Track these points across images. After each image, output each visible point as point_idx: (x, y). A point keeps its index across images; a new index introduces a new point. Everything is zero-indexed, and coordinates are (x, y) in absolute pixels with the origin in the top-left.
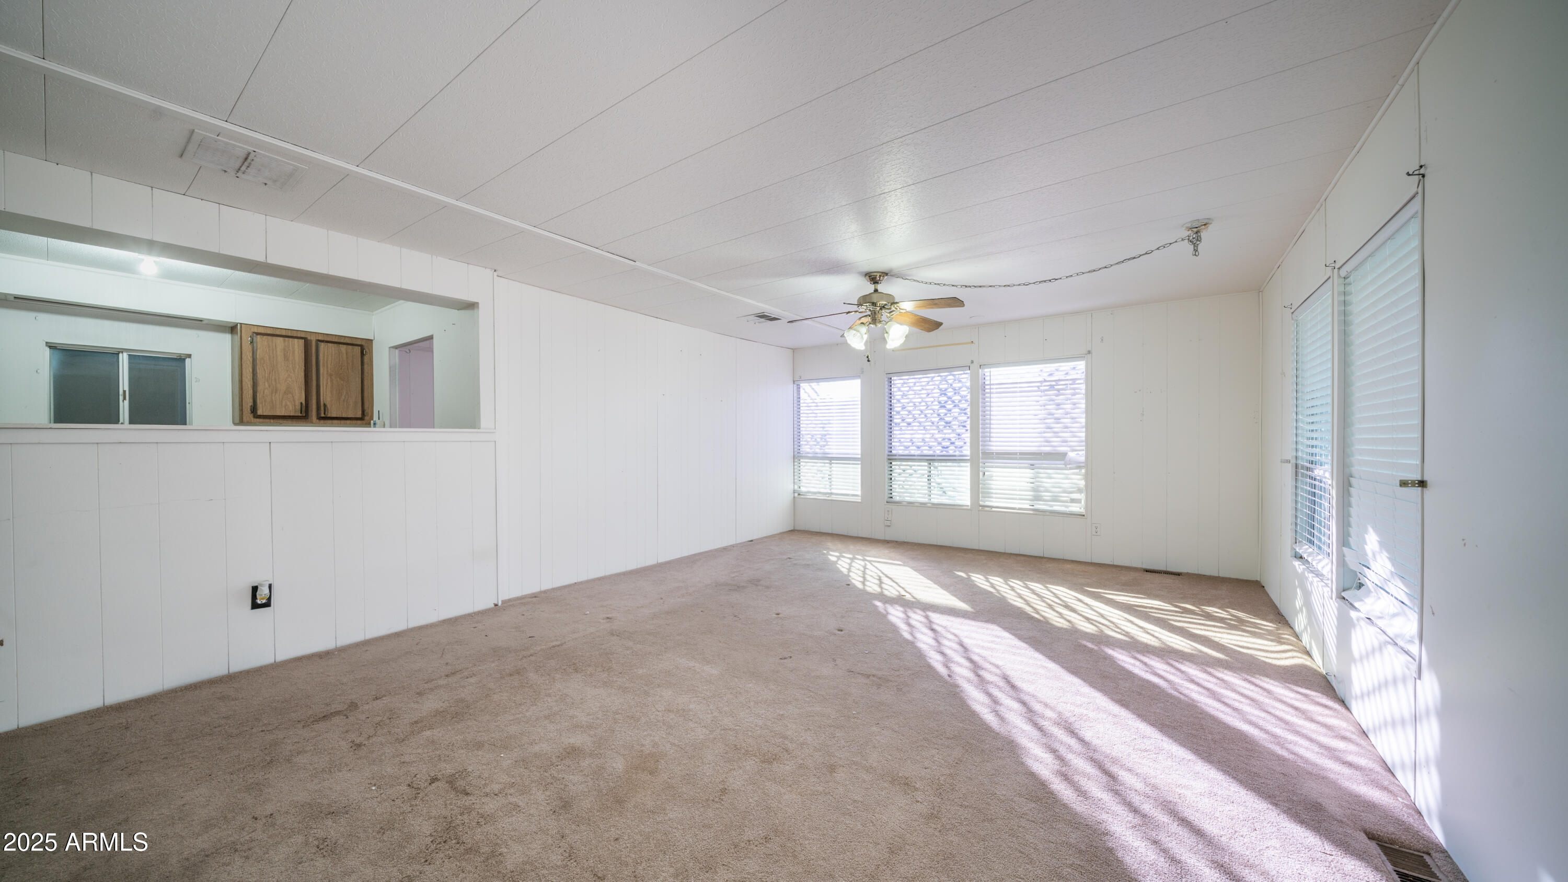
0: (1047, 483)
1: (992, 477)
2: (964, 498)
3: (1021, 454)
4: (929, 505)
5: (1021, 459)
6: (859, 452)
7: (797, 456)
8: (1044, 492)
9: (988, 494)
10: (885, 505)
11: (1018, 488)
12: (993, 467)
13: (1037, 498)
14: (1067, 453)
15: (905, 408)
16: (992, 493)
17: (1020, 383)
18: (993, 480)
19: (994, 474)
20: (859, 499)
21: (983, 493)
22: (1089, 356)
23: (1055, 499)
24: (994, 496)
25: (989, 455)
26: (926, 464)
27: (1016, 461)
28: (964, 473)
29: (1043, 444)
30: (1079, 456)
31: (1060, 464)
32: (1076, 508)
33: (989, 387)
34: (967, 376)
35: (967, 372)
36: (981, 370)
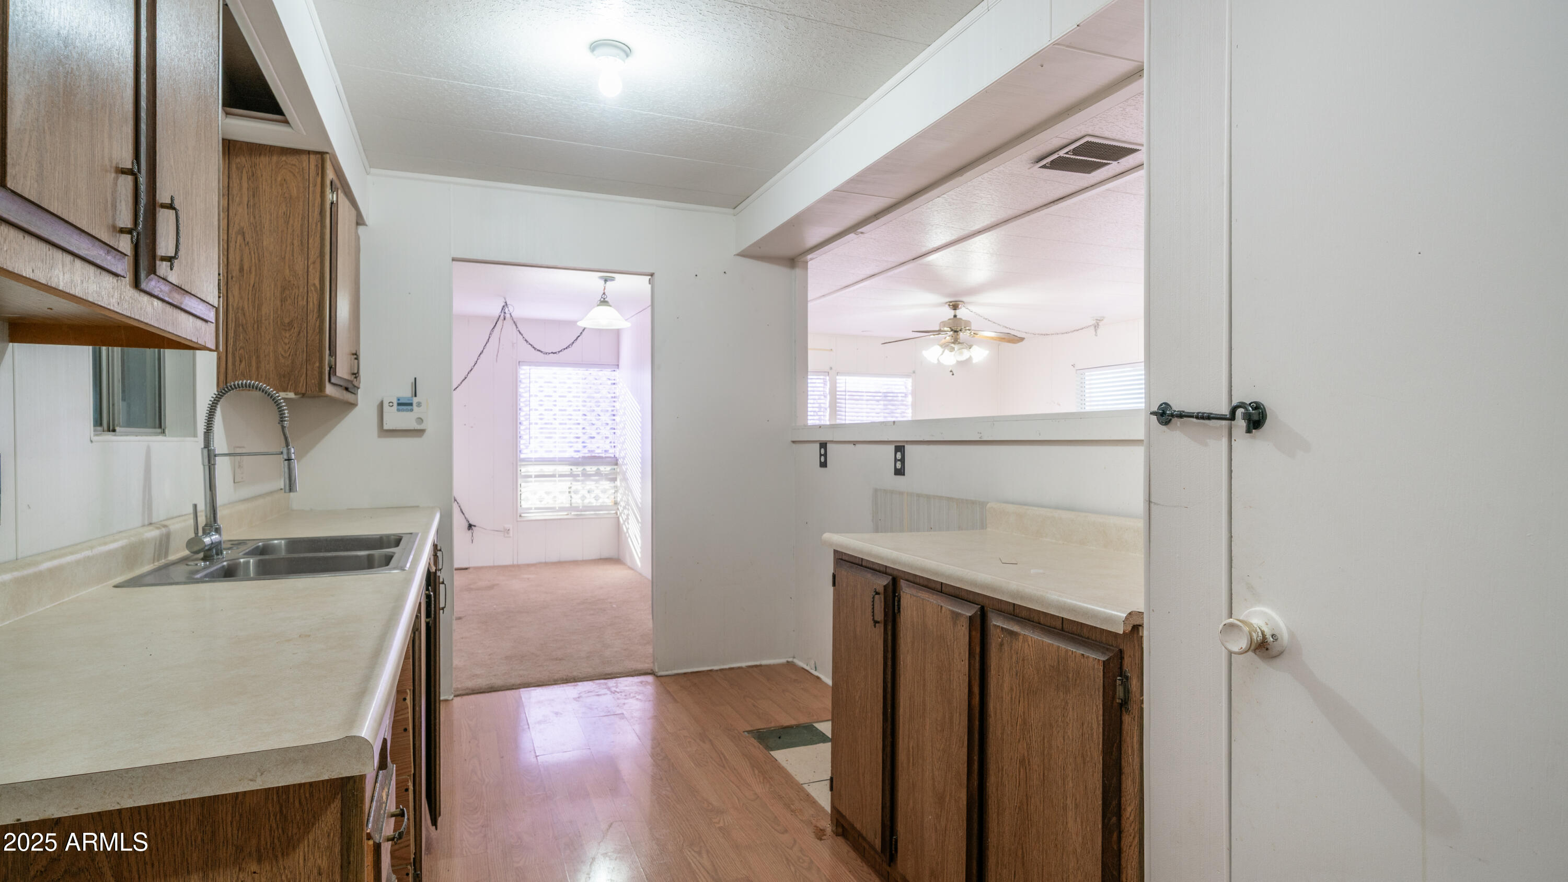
33: (844, 393)
34: (822, 381)
35: (822, 377)
36: (838, 377)
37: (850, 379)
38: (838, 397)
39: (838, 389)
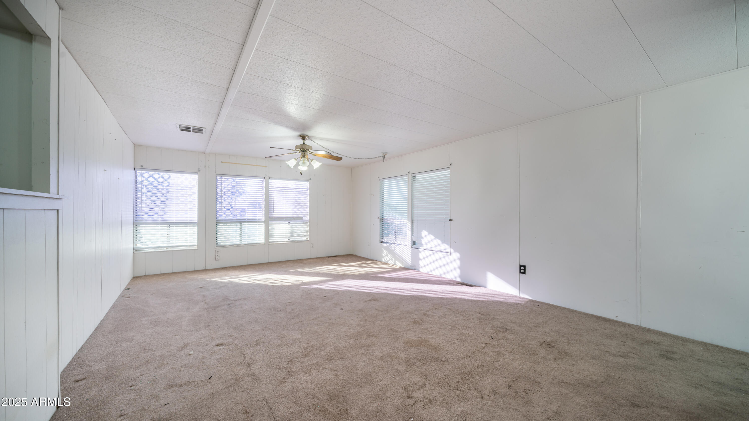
0: (296, 229)
1: (274, 228)
2: (261, 240)
3: (286, 218)
4: (242, 245)
5: (286, 220)
6: (197, 219)
7: (136, 223)
8: (295, 233)
9: (272, 237)
10: (215, 248)
11: (285, 232)
12: (274, 224)
13: (292, 236)
14: (303, 217)
15: (225, 194)
16: (274, 236)
17: (285, 188)
18: (274, 230)
19: (275, 227)
20: (195, 247)
21: (270, 236)
22: (310, 180)
23: (299, 236)
24: (275, 237)
25: (273, 219)
26: (239, 224)
27: (284, 221)
28: (261, 227)
29: (294, 213)
30: (307, 218)
31: (299, 221)
32: (305, 238)
33: (273, 188)
34: (262, 181)
35: (262, 180)
36: (270, 180)
37: (276, 181)
38: (270, 189)
39: (270, 186)
